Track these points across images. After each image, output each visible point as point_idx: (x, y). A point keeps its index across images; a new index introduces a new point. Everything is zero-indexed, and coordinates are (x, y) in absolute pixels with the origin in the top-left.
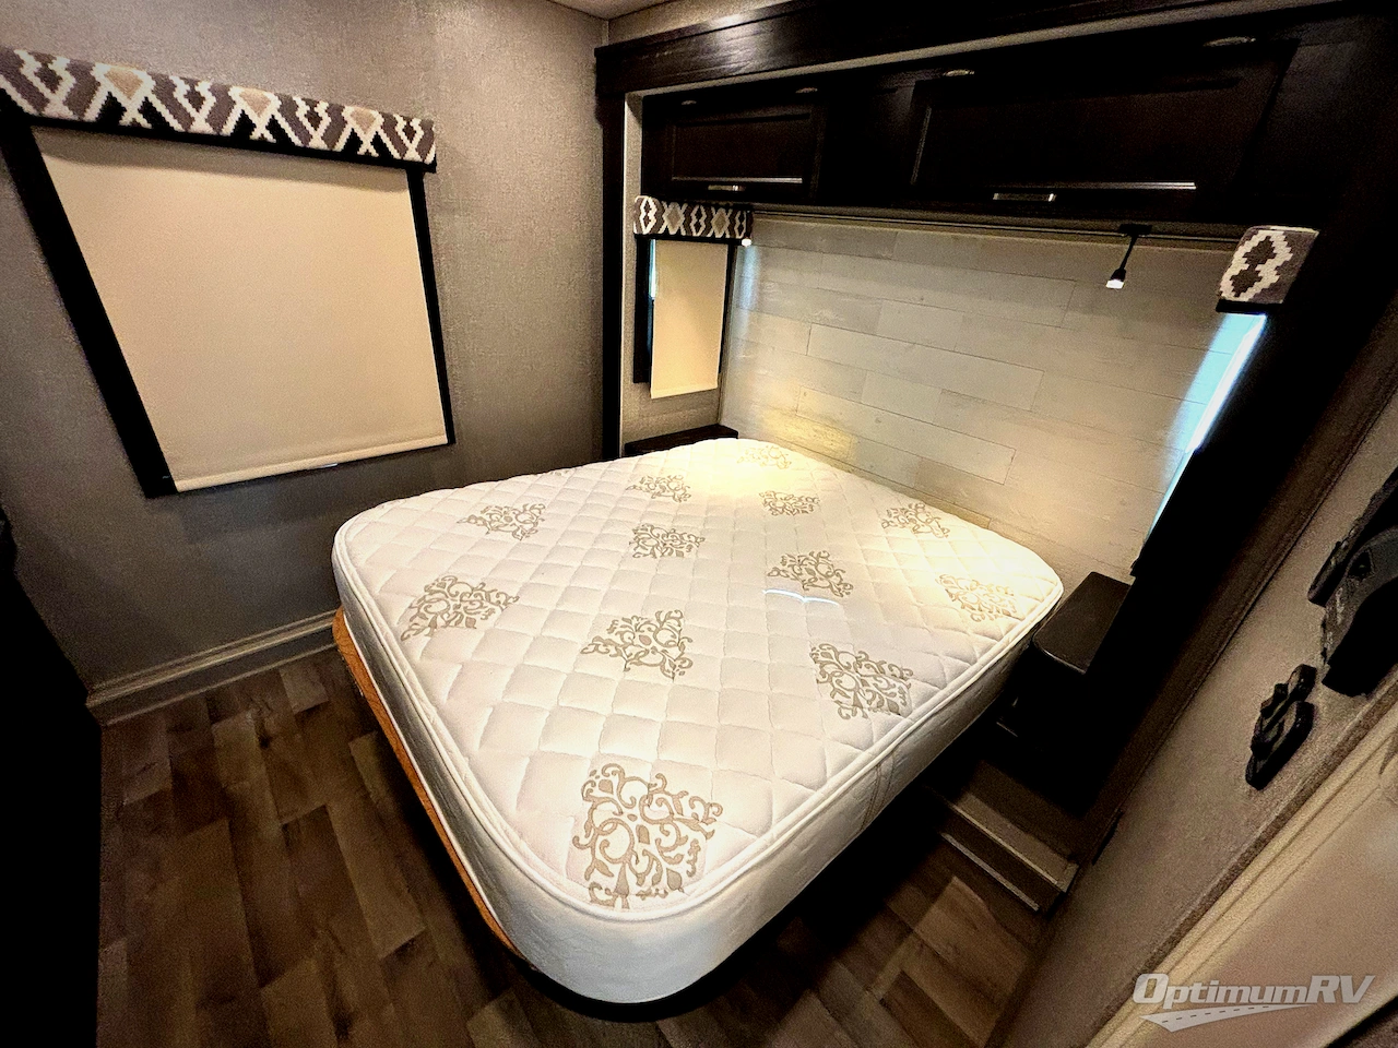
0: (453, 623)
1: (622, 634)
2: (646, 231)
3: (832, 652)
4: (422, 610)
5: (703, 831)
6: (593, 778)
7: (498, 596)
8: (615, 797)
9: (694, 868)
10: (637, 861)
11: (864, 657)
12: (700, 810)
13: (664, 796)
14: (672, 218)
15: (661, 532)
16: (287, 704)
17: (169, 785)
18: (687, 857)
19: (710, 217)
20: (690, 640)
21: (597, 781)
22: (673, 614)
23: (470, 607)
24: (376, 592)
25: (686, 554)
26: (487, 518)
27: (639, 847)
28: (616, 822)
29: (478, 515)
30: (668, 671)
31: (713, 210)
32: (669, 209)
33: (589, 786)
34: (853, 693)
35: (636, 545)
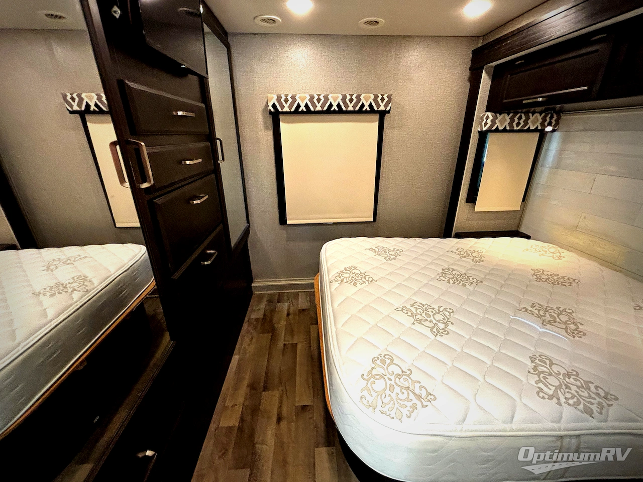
0: (349, 282)
1: (417, 309)
2: (484, 129)
3: (548, 362)
4: (340, 275)
5: (422, 402)
6: (379, 356)
7: (369, 278)
8: (385, 367)
9: (410, 414)
10: (385, 397)
11: (575, 373)
12: (424, 393)
13: (408, 378)
14: (501, 122)
15: (458, 273)
16: (298, 304)
17: (262, 317)
18: (408, 408)
19: (528, 118)
20: (452, 324)
21: (380, 358)
22: (448, 310)
23: (357, 278)
24: (329, 265)
25: (468, 286)
26: (377, 250)
27: (388, 392)
28: (382, 376)
29: (374, 248)
30: (434, 332)
31: (530, 115)
32: (500, 117)
33: (376, 359)
34: (554, 388)
35: (441, 275)
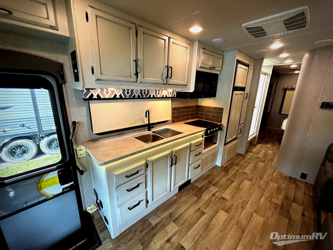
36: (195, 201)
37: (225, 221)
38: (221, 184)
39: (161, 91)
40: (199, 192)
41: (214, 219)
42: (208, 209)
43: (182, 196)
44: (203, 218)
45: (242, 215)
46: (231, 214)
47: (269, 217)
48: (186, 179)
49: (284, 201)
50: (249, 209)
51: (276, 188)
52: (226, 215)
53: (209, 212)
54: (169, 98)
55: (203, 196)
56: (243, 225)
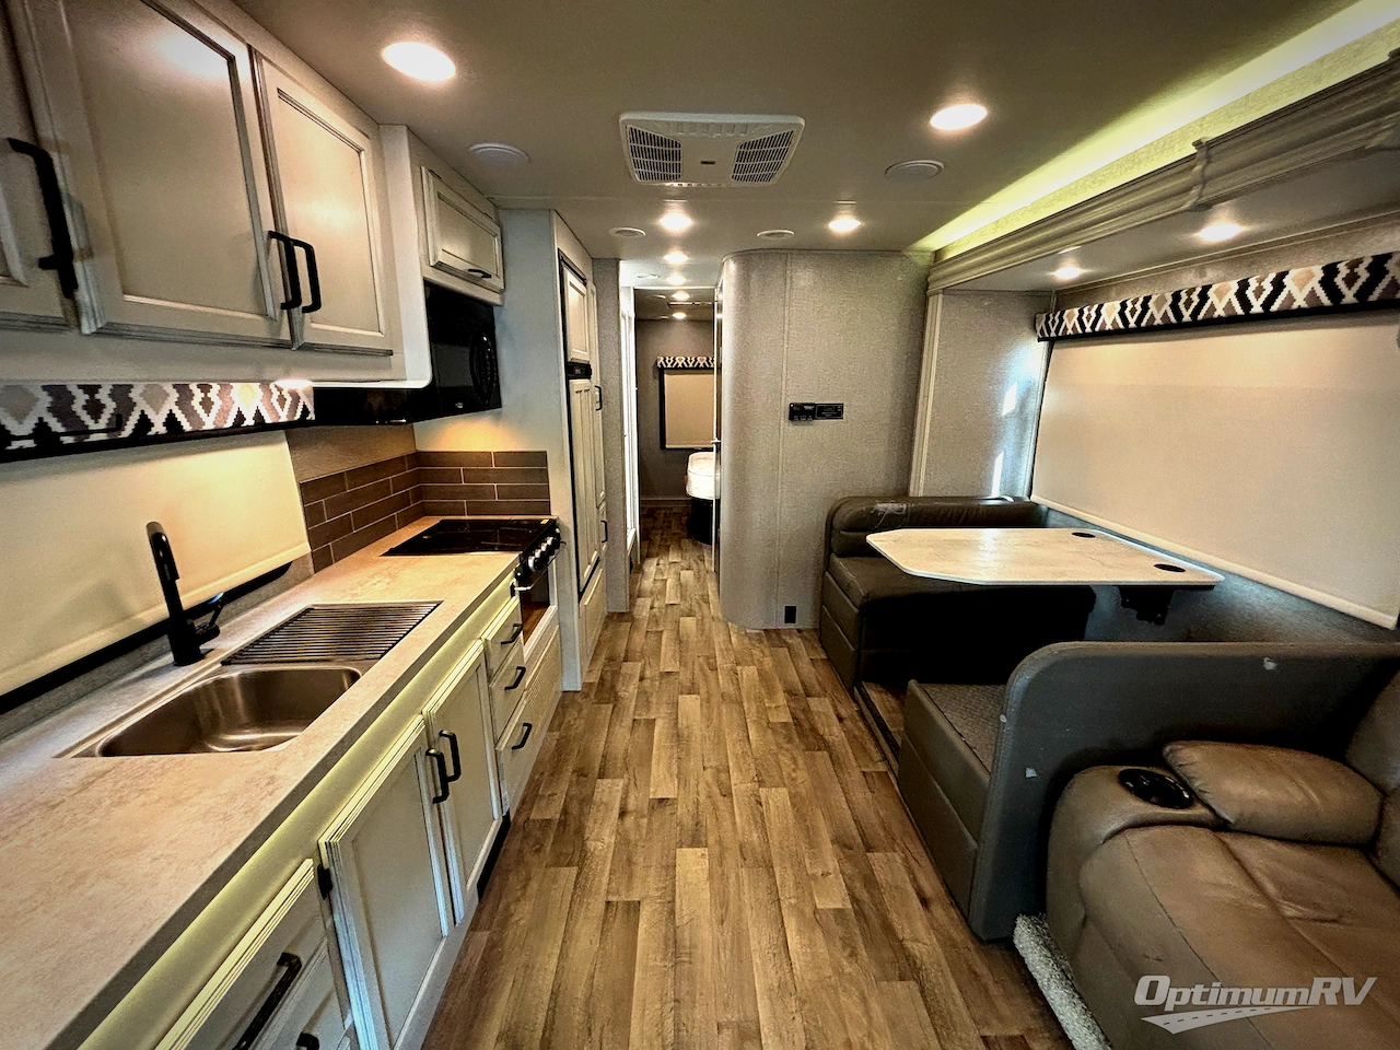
36: (575, 888)
37: (711, 877)
38: (622, 752)
39: (216, 388)
40: (568, 836)
41: (677, 900)
42: (637, 883)
43: (507, 908)
44: (643, 926)
45: (738, 819)
46: (711, 840)
47: (794, 775)
48: (496, 816)
49: (793, 705)
50: (743, 787)
51: (760, 681)
52: (703, 855)
53: (646, 888)
54: (276, 426)
55: (591, 845)
56: (759, 849)
